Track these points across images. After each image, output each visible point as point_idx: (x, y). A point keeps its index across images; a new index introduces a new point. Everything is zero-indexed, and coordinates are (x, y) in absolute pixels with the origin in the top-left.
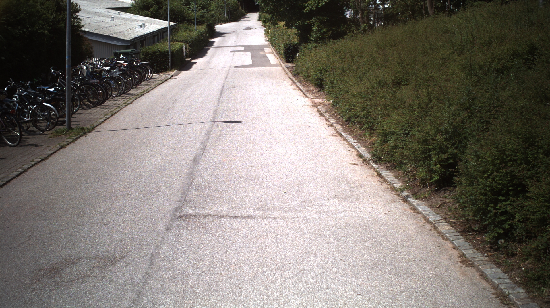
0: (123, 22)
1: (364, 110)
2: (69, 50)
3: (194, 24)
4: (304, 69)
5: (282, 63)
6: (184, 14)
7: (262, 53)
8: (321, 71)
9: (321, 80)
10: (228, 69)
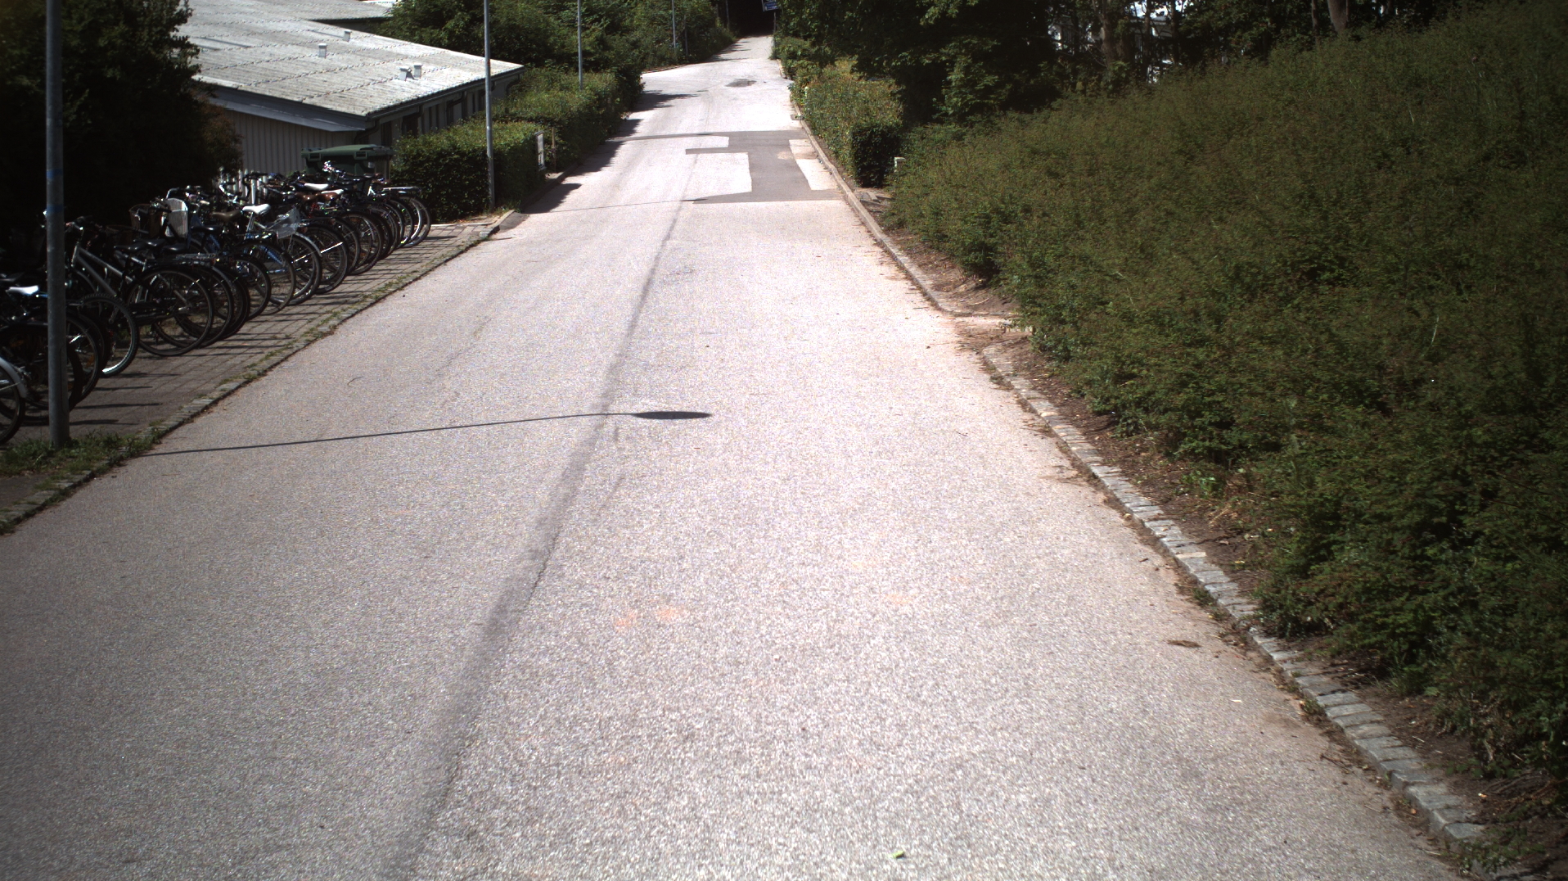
0: (356, 60)
1: (1184, 385)
2: (54, 147)
3: (577, 70)
4: (925, 208)
5: (845, 188)
6: (548, 37)
7: (782, 156)
8: (987, 217)
9: (987, 249)
10: (677, 205)
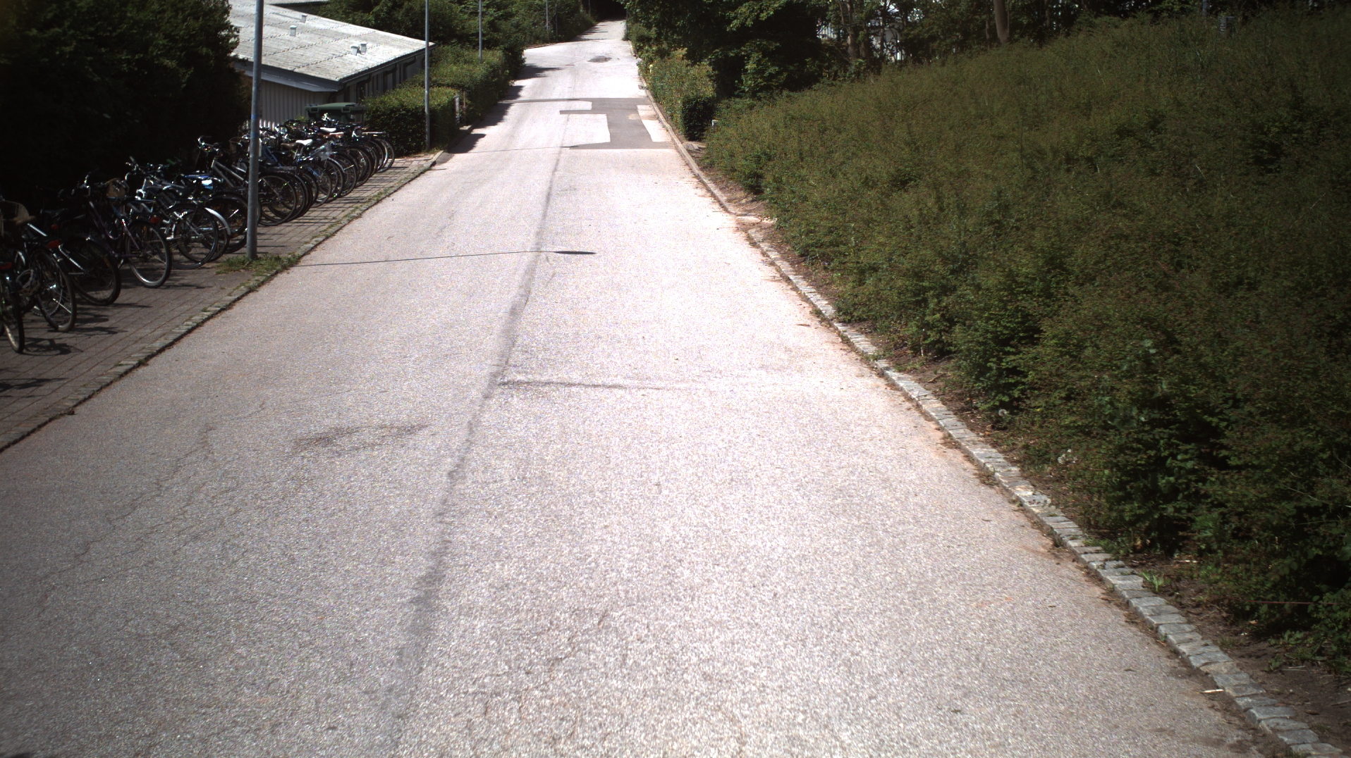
0: (316, 39)
3: (476, 47)
4: (725, 153)
5: (677, 140)
6: (452, 21)
7: (632, 117)
8: (759, 157)
9: (760, 176)
10: (558, 150)
